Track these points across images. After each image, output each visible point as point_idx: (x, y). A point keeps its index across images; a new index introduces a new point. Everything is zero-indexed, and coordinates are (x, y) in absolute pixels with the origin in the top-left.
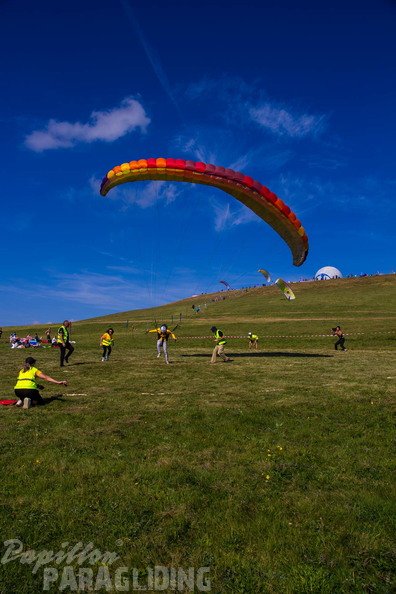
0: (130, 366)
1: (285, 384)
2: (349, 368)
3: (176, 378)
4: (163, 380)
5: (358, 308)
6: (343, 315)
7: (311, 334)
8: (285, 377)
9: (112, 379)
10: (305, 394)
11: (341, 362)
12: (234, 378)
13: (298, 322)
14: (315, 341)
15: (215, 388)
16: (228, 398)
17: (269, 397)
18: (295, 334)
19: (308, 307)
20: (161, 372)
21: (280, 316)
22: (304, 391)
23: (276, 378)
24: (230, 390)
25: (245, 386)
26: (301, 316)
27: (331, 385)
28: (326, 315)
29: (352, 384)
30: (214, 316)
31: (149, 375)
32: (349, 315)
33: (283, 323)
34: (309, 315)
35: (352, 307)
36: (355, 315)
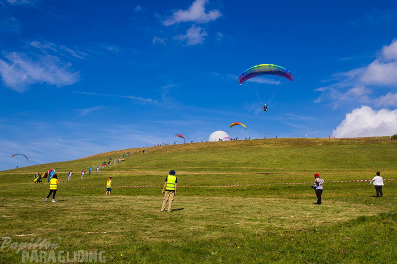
0: (64, 210)
1: (204, 223)
2: (249, 211)
3: (111, 219)
4: (101, 222)
5: (243, 164)
6: (232, 170)
7: (209, 185)
8: (202, 218)
9: (52, 221)
10: (223, 231)
11: (240, 206)
12: (161, 219)
13: (196, 175)
14: (213, 190)
15: (149, 227)
16: (162, 234)
17: (195, 233)
18: (196, 185)
19: (204, 163)
20: (96, 215)
21: (181, 170)
22: (222, 229)
23: (195, 219)
24: (162, 228)
25: (172, 225)
26: (199, 170)
27: (241, 224)
28: (219, 170)
29: (257, 223)
30: (126, 169)
31: (86, 217)
32: (237, 170)
33: (184, 175)
34: (205, 170)
35: (239, 164)
36: (242, 171)
